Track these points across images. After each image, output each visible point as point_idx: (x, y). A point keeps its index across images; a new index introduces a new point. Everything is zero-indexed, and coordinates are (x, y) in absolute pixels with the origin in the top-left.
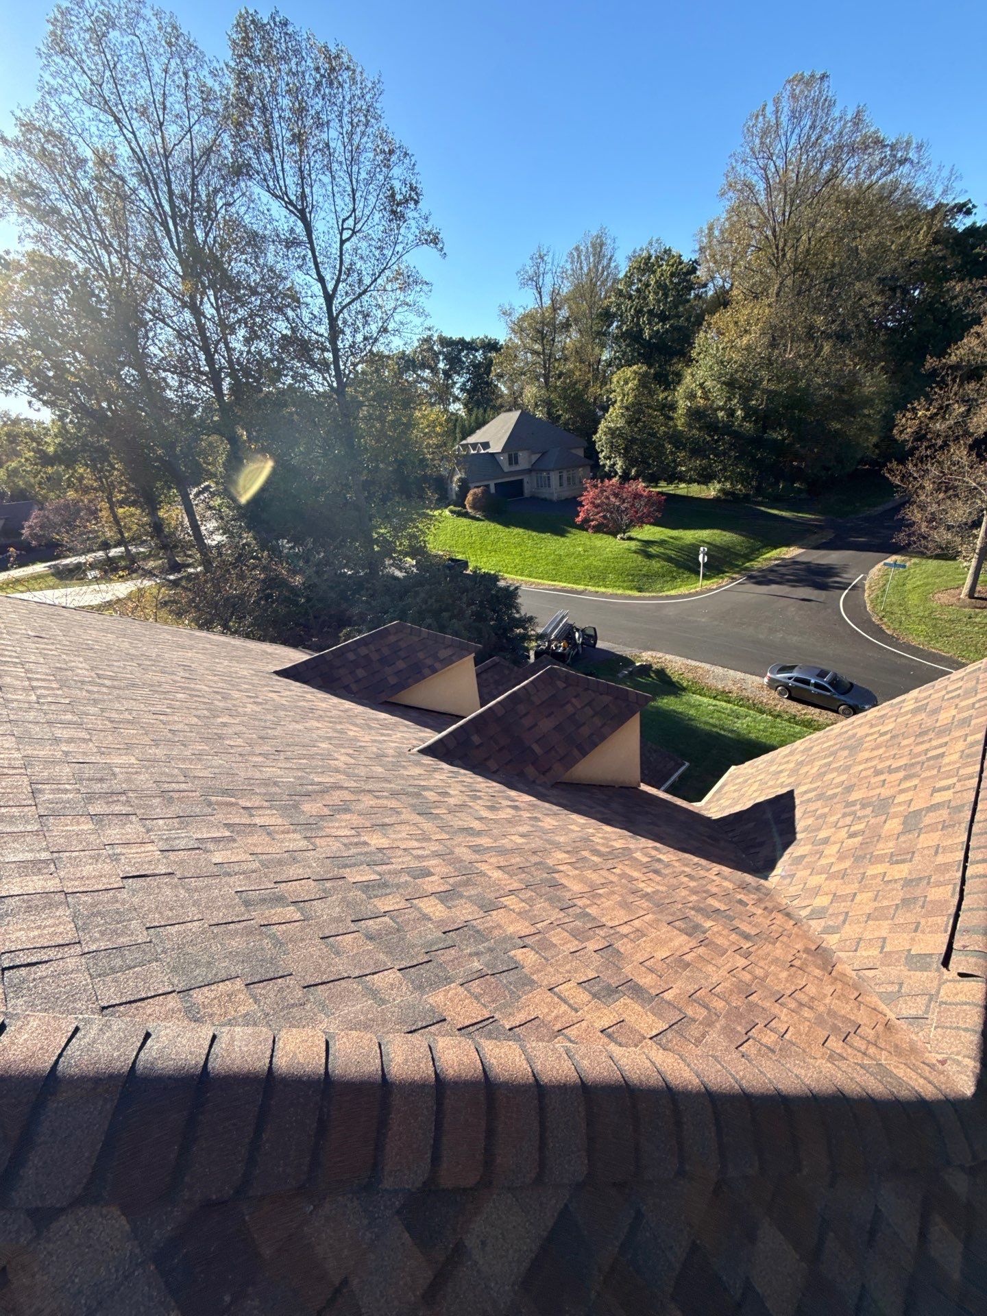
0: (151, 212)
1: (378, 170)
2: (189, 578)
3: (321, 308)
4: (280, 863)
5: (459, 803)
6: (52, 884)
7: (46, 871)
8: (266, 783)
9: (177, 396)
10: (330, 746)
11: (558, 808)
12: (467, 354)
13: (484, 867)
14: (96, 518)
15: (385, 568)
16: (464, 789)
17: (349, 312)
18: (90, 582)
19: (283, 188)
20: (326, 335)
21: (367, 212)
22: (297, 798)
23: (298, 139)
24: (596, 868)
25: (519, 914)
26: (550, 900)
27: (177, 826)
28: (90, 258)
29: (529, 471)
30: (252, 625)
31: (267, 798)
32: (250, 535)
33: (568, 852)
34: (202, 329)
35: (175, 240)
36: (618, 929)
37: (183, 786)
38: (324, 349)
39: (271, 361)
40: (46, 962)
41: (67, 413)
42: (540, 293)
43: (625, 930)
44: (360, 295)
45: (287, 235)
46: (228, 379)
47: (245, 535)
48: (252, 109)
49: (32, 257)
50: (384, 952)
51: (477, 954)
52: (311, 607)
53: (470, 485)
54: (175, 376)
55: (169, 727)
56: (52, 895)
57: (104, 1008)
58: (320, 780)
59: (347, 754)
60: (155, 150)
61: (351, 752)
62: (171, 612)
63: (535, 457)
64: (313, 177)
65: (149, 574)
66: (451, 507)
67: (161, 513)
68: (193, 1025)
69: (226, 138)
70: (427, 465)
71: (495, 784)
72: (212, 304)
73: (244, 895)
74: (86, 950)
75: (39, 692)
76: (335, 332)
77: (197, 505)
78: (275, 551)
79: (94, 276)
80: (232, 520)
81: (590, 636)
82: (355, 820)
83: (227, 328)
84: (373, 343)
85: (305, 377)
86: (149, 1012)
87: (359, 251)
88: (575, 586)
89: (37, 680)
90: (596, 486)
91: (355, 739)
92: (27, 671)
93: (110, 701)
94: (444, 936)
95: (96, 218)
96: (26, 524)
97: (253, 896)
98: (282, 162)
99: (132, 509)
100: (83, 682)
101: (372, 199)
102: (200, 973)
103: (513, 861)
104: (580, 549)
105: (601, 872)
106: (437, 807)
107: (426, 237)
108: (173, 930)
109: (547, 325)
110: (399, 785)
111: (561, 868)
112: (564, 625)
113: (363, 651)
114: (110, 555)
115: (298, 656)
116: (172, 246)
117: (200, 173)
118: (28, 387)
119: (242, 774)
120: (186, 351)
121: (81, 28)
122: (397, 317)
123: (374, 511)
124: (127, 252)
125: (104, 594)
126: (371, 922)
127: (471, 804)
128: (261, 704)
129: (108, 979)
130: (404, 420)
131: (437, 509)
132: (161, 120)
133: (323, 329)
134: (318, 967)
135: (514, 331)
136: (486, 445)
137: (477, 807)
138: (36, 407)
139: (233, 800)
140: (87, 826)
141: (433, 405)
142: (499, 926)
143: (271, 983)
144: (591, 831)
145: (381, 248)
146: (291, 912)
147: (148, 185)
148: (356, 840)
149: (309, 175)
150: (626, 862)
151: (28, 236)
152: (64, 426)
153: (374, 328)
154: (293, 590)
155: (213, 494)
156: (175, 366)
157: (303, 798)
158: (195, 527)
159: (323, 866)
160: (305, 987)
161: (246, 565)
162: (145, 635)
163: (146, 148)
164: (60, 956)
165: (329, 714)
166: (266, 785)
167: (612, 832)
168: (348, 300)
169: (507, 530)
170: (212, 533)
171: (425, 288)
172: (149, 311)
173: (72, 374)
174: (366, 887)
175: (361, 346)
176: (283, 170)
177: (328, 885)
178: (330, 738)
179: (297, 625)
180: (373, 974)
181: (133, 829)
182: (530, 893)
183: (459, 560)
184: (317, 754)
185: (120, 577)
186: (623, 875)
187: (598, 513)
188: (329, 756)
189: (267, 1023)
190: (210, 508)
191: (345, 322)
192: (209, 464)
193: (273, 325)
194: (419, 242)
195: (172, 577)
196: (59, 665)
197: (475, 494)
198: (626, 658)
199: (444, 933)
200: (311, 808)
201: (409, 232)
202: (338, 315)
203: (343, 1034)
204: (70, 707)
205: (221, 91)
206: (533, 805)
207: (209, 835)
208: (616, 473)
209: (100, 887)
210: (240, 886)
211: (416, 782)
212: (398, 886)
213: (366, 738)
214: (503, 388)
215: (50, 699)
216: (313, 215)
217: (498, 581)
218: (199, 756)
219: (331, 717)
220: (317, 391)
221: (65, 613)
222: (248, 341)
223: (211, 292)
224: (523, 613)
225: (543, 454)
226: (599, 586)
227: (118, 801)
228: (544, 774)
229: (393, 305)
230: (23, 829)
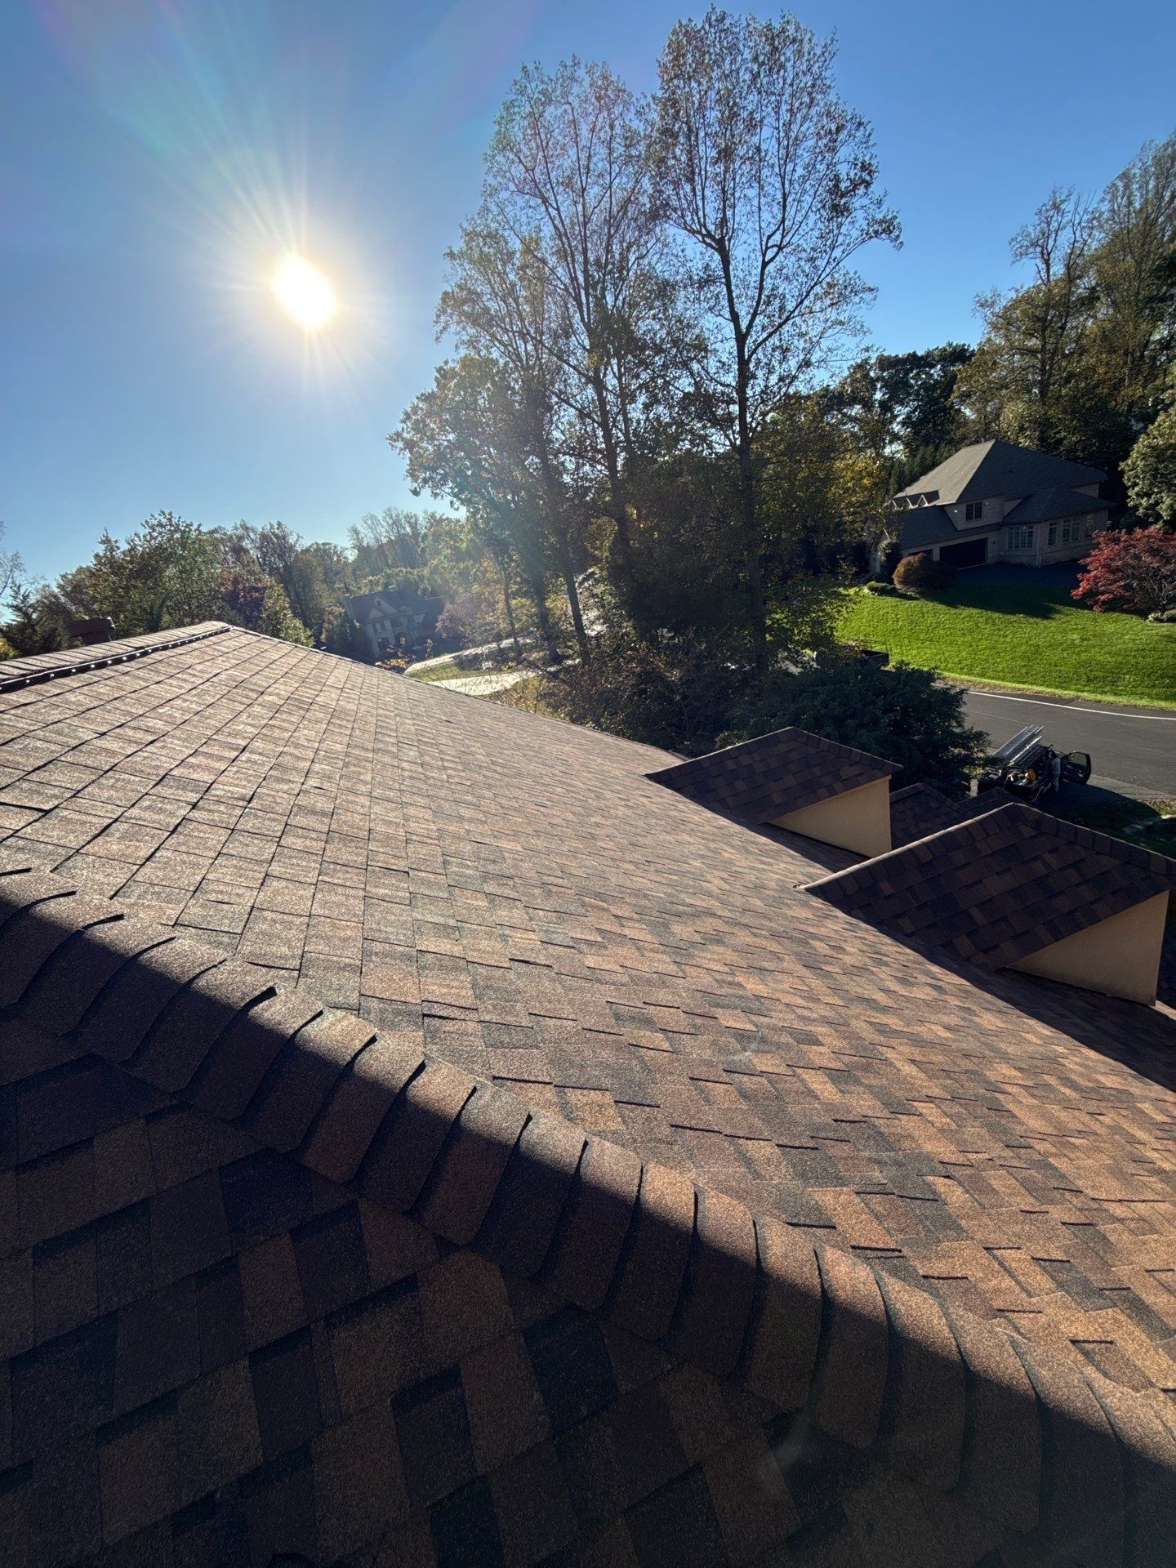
0: (566, 289)
1: (820, 158)
2: (567, 670)
3: (730, 353)
4: (649, 982)
5: (857, 964)
6: (457, 950)
7: (453, 936)
8: (637, 893)
9: (572, 479)
10: (702, 865)
11: (1005, 1004)
12: (918, 374)
13: (890, 1054)
14: (493, 610)
15: (777, 662)
16: (865, 948)
17: (764, 350)
18: (483, 674)
19: (702, 220)
20: (734, 384)
21: (799, 218)
22: (667, 916)
23: (726, 154)
24: (1068, 1106)
25: (942, 1130)
26: (990, 1127)
27: (555, 920)
28: (509, 351)
29: (998, 527)
30: (624, 722)
31: (637, 909)
32: (630, 624)
33: (1020, 1069)
34: (603, 402)
35: (585, 313)
36: (1106, 1205)
37: (560, 881)
38: (730, 401)
39: (669, 425)
40: (453, 1019)
41: (479, 509)
42: (1047, 263)
43: (1119, 1210)
44: (781, 325)
45: (701, 274)
46: (623, 454)
47: (625, 625)
48: (677, 137)
49: (466, 363)
50: (759, 1118)
51: (879, 1162)
52: (686, 706)
53: (902, 552)
54: (573, 459)
55: (549, 820)
56: (458, 960)
57: (495, 1078)
58: (691, 901)
59: (722, 878)
60: (576, 220)
61: (726, 876)
62: (549, 705)
63: (1009, 506)
64: (737, 195)
65: (532, 665)
66: (873, 583)
67: (548, 604)
68: (567, 1123)
69: (646, 183)
70: (845, 531)
71: (908, 951)
72: (614, 374)
73: (614, 1006)
74: (482, 1019)
75: (450, 772)
76: (745, 376)
77: (581, 593)
78: (653, 641)
79: (511, 369)
80: (614, 608)
81: (1079, 767)
82: (731, 956)
83: (627, 396)
84: (790, 383)
85: (704, 438)
86: (531, 1095)
87: (784, 271)
88: (1058, 692)
89: (448, 760)
90: (1116, 541)
91: (730, 862)
92: (441, 752)
93: (501, 787)
94: (835, 1124)
95: (518, 308)
96: (441, 617)
97: (623, 1010)
98: (703, 190)
99: (524, 600)
100: (480, 767)
101: (808, 199)
102: (575, 1076)
103: (934, 1058)
104: (1075, 636)
105: (1076, 1113)
106: (827, 963)
107: (876, 227)
108: (552, 1022)
109: (1053, 308)
110: (781, 925)
111: (1008, 1088)
112: (1033, 748)
113: (745, 760)
114: (501, 646)
115: (670, 761)
116: (582, 319)
117: (616, 232)
118: (451, 488)
119: (613, 879)
120: (585, 430)
121: (522, 117)
122: (824, 344)
123: (770, 593)
124: (541, 336)
125: (494, 685)
126: (746, 1079)
127: (874, 969)
128: (632, 808)
129: (499, 1051)
130: (821, 475)
131: (851, 586)
132: (584, 185)
133: (731, 379)
134: (686, 1109)
135: (995, 327)
136: (933, 496)
137: (883, 976)
138: (456, 506)
139: (605, 905)
140: (483, 904)
141: (860, 450)
142: (911, 1137)
143: (640, 1108)
144: (1060, 1049)
145: (812, 260)
146: (659, 1039)
147: (566, 260)
148: (730, 979)
149: (733, 194)
150: (1125, 1113)
151: (463, 342)
152: (476, 524)
153: (793, 363)
154: (669, 686)
155: (597, 581)
156: (573, 449)
157: (673, 918)
158: (577, 616)
159: (693, 998)
160: (672, 1126)
161: (622, 657)
162: (529, 726)
163: (567, 222)
164: (462, 1017)
165: (701, 829)
166: (637, 896)
167: (1098, 1061)
168: (765, 335)
169: (953, 611)
170: (592, 623)
171: (867, 296)
172: (555, 394)
173: (487, 470)
174: (742, 1037)
175: (775, 389)
176: (703, 199)
177: (699, 1021)
178: (703, 857)
179: (669, 725)
180: (748, 1139)
181: (517, 915)
182: (957, 1109)
183: (876, 653)
184: (688, 872)
185: (510, 668)
186: (1116, 1129)
187: (1116, 581)
188: (699, 877)
189: (635, 1148)
190: (594, 596)
191: (758, 362)
192: (596, 549)
193: (676, 384)
194: (868, 236)
195: (552, 669)
196: (463, 749)
197: (909, 563)
198: (1143, 806)
199: (836, 1121)
200: (682, 931)
201: (852, 227)
202: (750, 357)
203: (712, 1193)
204: (471, 789)
205: (645, 130)
206: (967, 992)
207: (583, 937)
208: (1159, 517)
209: (492, 963)
210: (611, 996)
211: (802, 927)
212: (778, 1046)
213: (742, 862)
214: (968, 412)
215: (456, 780)
216: (732, 242)
217: (934, 680)
218: (574, 853)
219: (702, 833)
220: (716, 453)
221: (467, 700)
222: (647, 407)
223: (614, 361)
224: (967, 726)
225: (1027, 499)
226: (1103, 693)
227: (507, 884)
228: (985, 951)
229: (820, 329)
230: (437, 895)
